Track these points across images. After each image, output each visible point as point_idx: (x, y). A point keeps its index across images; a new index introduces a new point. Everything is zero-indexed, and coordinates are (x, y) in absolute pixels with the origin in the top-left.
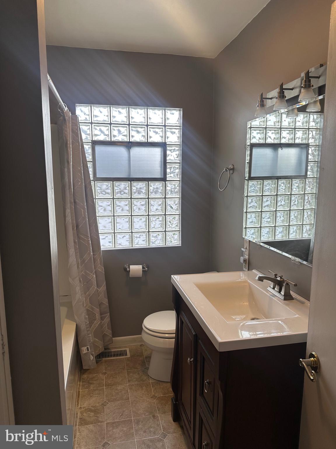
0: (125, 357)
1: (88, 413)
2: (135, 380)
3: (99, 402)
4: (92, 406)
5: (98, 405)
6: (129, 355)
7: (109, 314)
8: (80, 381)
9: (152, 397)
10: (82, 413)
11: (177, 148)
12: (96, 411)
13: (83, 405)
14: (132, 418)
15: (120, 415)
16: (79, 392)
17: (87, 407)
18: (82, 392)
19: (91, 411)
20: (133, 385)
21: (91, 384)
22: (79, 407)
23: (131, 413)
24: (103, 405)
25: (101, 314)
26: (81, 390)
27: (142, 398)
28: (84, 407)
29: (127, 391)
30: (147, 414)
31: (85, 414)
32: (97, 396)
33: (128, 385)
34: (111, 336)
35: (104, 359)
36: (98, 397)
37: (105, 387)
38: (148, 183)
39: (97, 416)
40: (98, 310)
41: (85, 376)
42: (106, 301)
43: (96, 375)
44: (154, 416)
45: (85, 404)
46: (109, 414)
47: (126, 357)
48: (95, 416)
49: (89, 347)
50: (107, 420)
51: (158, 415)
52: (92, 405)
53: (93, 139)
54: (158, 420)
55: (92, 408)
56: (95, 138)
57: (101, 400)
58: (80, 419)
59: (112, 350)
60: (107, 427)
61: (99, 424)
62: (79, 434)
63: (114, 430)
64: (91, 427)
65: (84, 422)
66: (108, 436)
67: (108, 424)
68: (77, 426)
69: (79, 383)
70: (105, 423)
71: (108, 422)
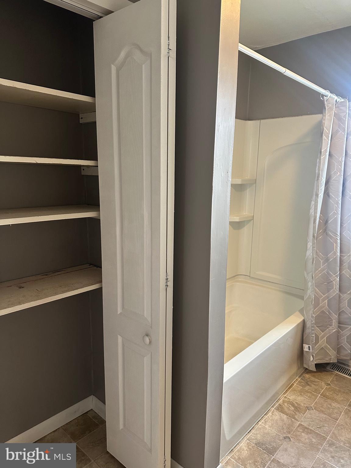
1: (289, 405)
3: (305, 403)
4: (296, 403)
5: (302, 405)
8: (300, 377)
10: (284, 401)
12: (297, 408)
13: (290, 397)
14: (328, 438)
15: (318, 426)
16: (293, 384)
17: (292, 401)
19: (293, 405)
21: (308, 385)
22: (285, 396)
23: (331, 432)
24: (308, 408)
26: (295, 385)
28: (288, 398)
29: (341, 412)
30: (347, 445)
31: (286, 404)
32: (307, 397)
33: (346, 407)
35: (336, 372)
37: (319, 395)
40: (336, 316)
41: (307, 376)
43: (319, 380)
46: (308, 418)
48: (294, 412)
49: (311, 346)
50: (302, 421)
52: (297, 401)
55: (295, 404)
57: (309, 403)
58: (280, 405)
60: (298, 426)
61: (293, 419)
62: (271, 414)
63: (303, 434)
64: (285, 417)
65: (280, 409)
66: (294, 434)
67: (300, 425)
68: (273, 409)
69: (297, 378)
70: (299, 423)
71: (303, 424)
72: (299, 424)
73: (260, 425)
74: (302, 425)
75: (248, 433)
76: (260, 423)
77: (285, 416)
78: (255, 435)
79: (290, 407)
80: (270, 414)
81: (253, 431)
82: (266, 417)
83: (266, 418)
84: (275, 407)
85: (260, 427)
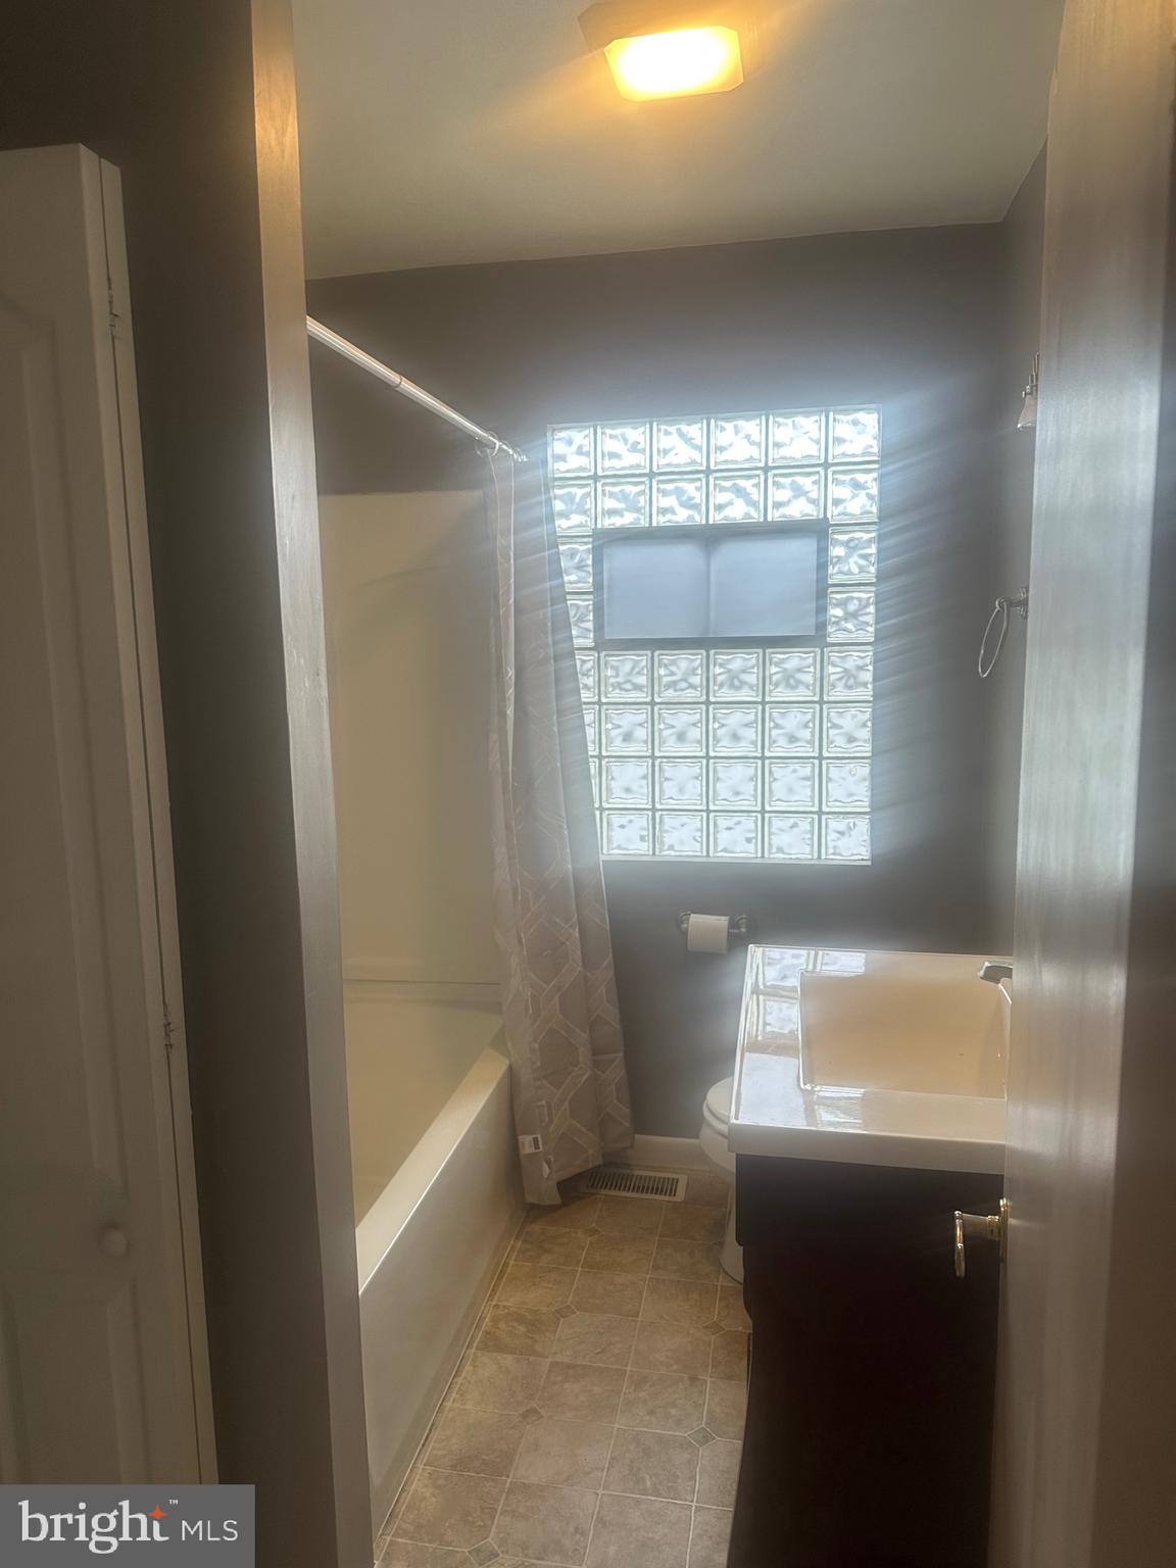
0: (667, 1198)
1: (511, 1324)
2: (675, 1267)
3: (550, 1303)
4: (528, 1310)
5: (545, 1310)
6: (680, 1196)
7: (621, 1054)
8: (517, 1238)
9: (706, 1327)
10: (495, 1320)
11: (866, 536)
12: (534, 1324)
13: (507, 1300)
14: (629, 1368)
15: (599, 1350)
16: (506, 1265)
17: (515, 1309)
18: (513, 1266)
19: (520, 1319)
20: (664, 1281)
21: (546, 1251)
22: (494, 1303)
23: (630, 1352)
24: (561, 1314)
25: (595, 1052)
26: (512, 1262)
27: (676, 1323)
28: (505, 1307)
29: (641, 1293)
30: (675, 1367)
31: (502, 1325)
32: (550, 1286)
33: (648, 1276)
34: (628, 1125)
35: (603, 1192)
36: (551, 1289)
37: (580, 1269)
38: (764, 653)
39: (532, 1338)
40: (585, 1036)
41: (536, 1228)
42: (611, 1014)
43: (568, 1230)
44: (693, 1379)
45: (512, 1299)
46: (569, 1340)
47: (671, 1199)
48: (529, 1337)
49: (539, 1136)
50: (555, 1353)
51: (708, 1379)
52: (529, 1307)
53: (599, 526)
54: (702, 1393)
55: (526, 1314)
56: (608, 522)
57: (559, 1299)
58: (488, 1333)
59: (636, 1173)
60: (550, 1371)
61: (532, 1358)
62: (471, 1368)
63: (566, 1386)
64: (508, 1360)
65: (492, 1344)
66: (546, 1394)
67: (554, 1364)
68: (473, 1351)
69: (512, 1242)
70: (550, 1360)
71: (559, 1360)
72: (552, 1363)
73: (451, 1409)
74: (557, 1362)
75: (423, 1445)
76: (448, 1404)
77: (510, 1357)
78: (444, 1444)
79: (514, 1327)
80: (468, 1368)
81: (435, 1436)
82: (460, 1380)
83: (461, 1384)
84: (475, 1345)
85: (451, 1415)
